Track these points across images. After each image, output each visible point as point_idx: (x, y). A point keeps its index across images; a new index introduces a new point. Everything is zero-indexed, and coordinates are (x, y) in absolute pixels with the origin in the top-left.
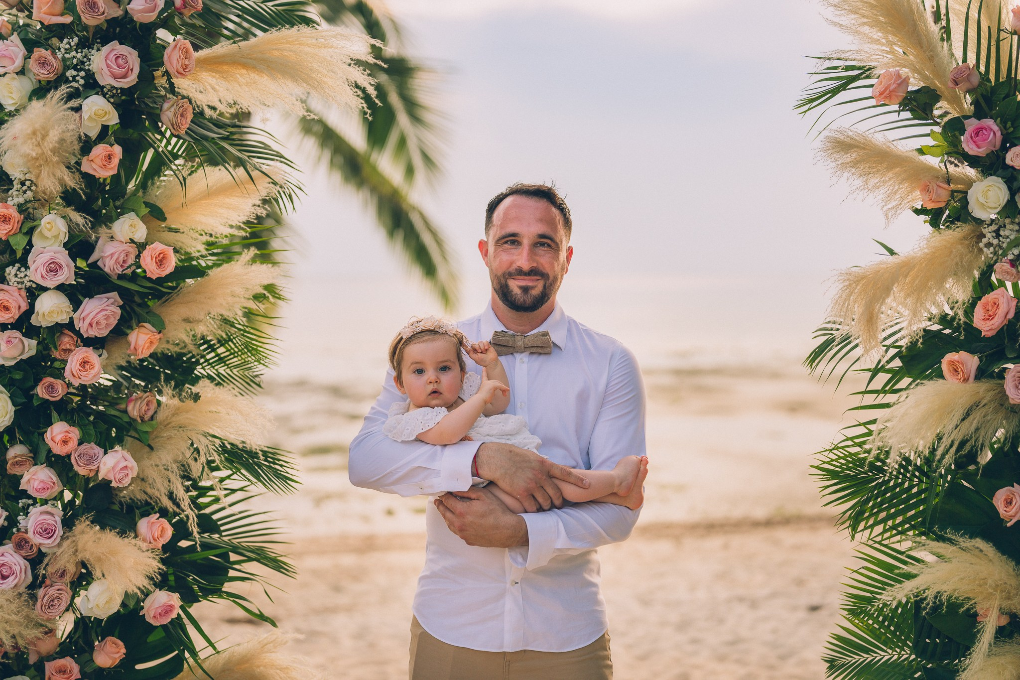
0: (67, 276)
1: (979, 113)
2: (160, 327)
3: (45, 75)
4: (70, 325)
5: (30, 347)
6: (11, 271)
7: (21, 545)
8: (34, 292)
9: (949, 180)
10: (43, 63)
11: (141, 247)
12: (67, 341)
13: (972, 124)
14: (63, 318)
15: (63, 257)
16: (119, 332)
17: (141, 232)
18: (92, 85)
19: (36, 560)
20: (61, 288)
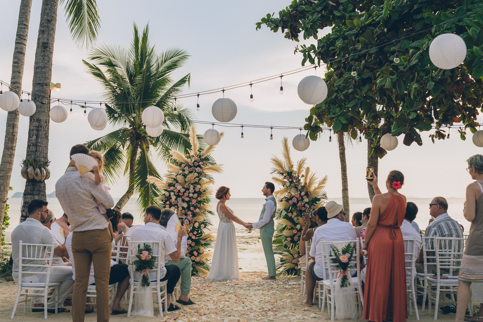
0: (193, 192)
1: (288, 175)
2: (201, 197)
3: (191, 171)
4: (192, 197)
5: (189, 199)
6: (187, 191)
7: (188, 220)
8: (189, 193)
9: (284, 182)
10: (191, 169)
11: (200, 189)
12: (192, 199)
13: (287, 176)
14: (192, 196)
15: (193, 190)
16: (197, 198)
17: (200, 187)
18: (196, 172)
19: (190, 221)
20: (193, 193)
